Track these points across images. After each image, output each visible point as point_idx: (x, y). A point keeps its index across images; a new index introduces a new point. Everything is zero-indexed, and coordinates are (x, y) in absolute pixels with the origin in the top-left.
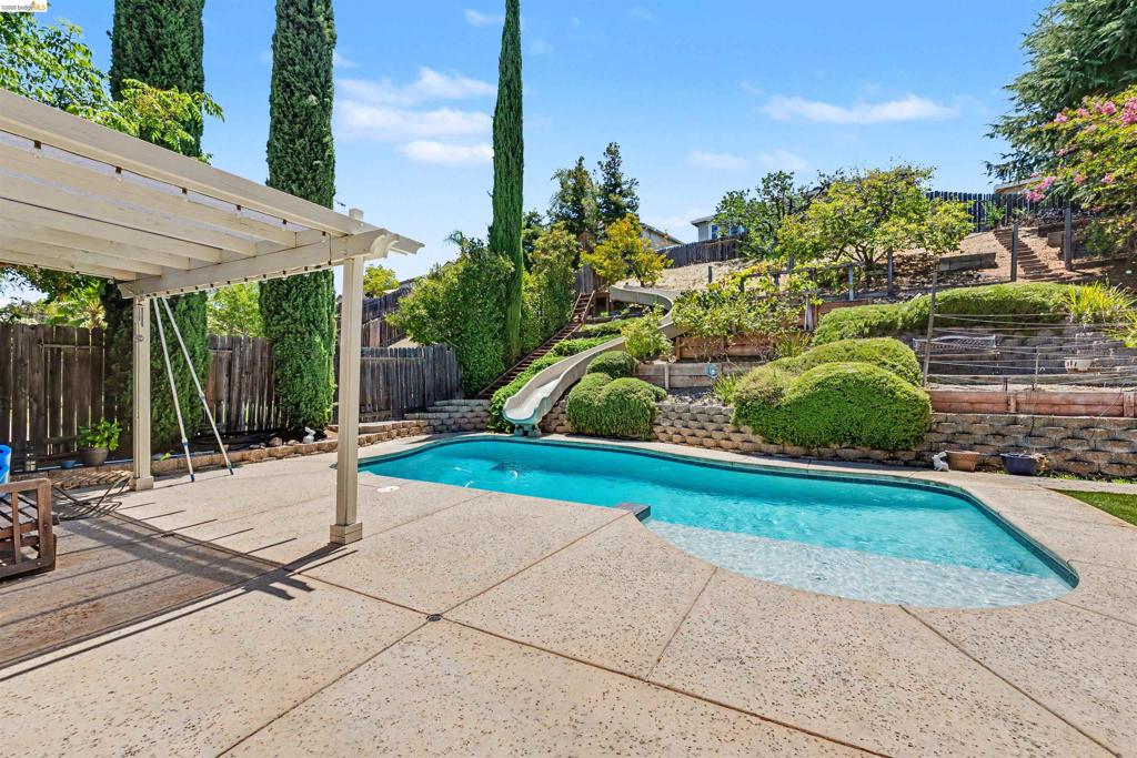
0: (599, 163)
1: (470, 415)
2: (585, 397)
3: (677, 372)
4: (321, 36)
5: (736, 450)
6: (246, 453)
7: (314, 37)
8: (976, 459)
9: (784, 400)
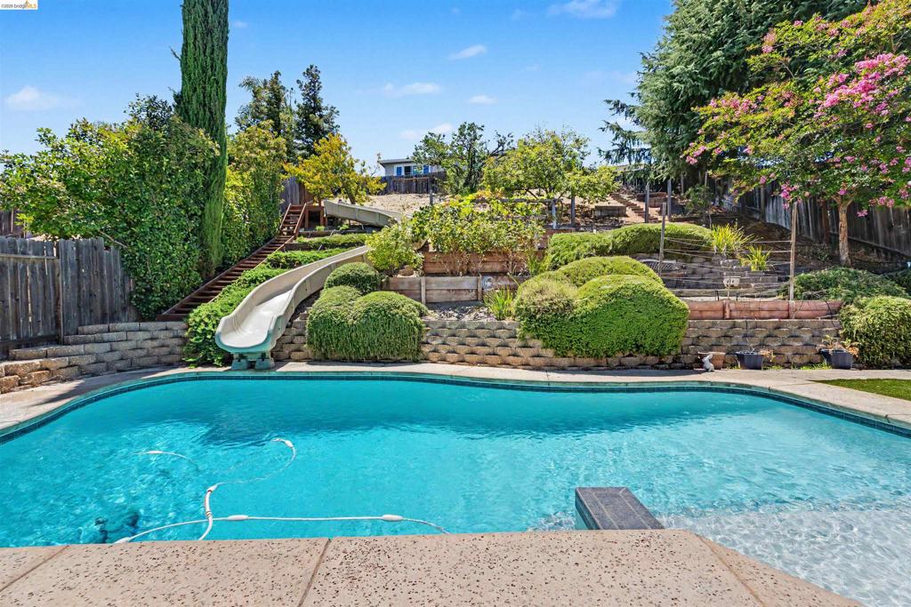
0: (298, 81)
3: (434, 286)
5: (526, 366)
8: (725, 358)
9: (578, 311)
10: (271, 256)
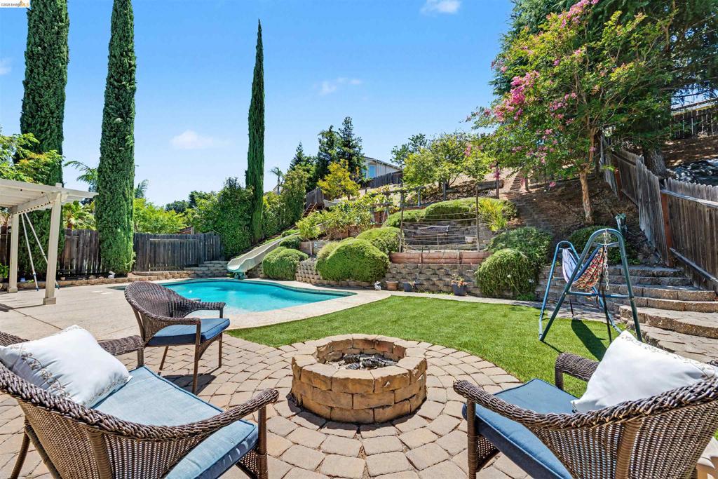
0: (340, 128)
1: (220, 268)
2: (268, 259)
4: (126, 90)
6: (74, 282)
7: (121, 91)
8: (397, 285)
9: (328, 258)
10: (284, 233)
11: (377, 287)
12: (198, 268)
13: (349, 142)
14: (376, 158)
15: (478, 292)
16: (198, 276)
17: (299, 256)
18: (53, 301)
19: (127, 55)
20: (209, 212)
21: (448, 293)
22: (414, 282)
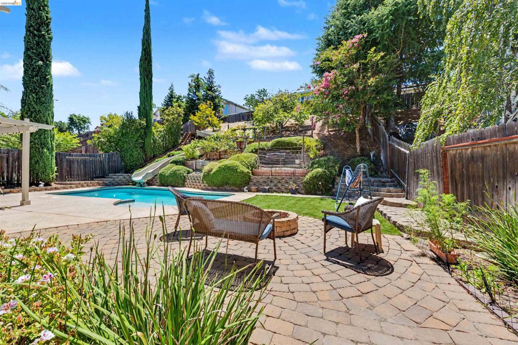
0: (205, 77)
1: (123, 179)
2: (163, 172)
4: (45, 39)
5: (202, 188)
7: (41, 39)
8: (257, 189)
9: (212, 172)
10: (168, 153)
11: (245, 190)
12: (106, 179)
13: (212, 87)
14: (229, 100)
15: (303, 192)
16: (106, 185)
17: (187, 170)
18: (29, 203)
19: (44, 9)
20: (111, 137)
21: (288, 193)
22: (268, 187)
